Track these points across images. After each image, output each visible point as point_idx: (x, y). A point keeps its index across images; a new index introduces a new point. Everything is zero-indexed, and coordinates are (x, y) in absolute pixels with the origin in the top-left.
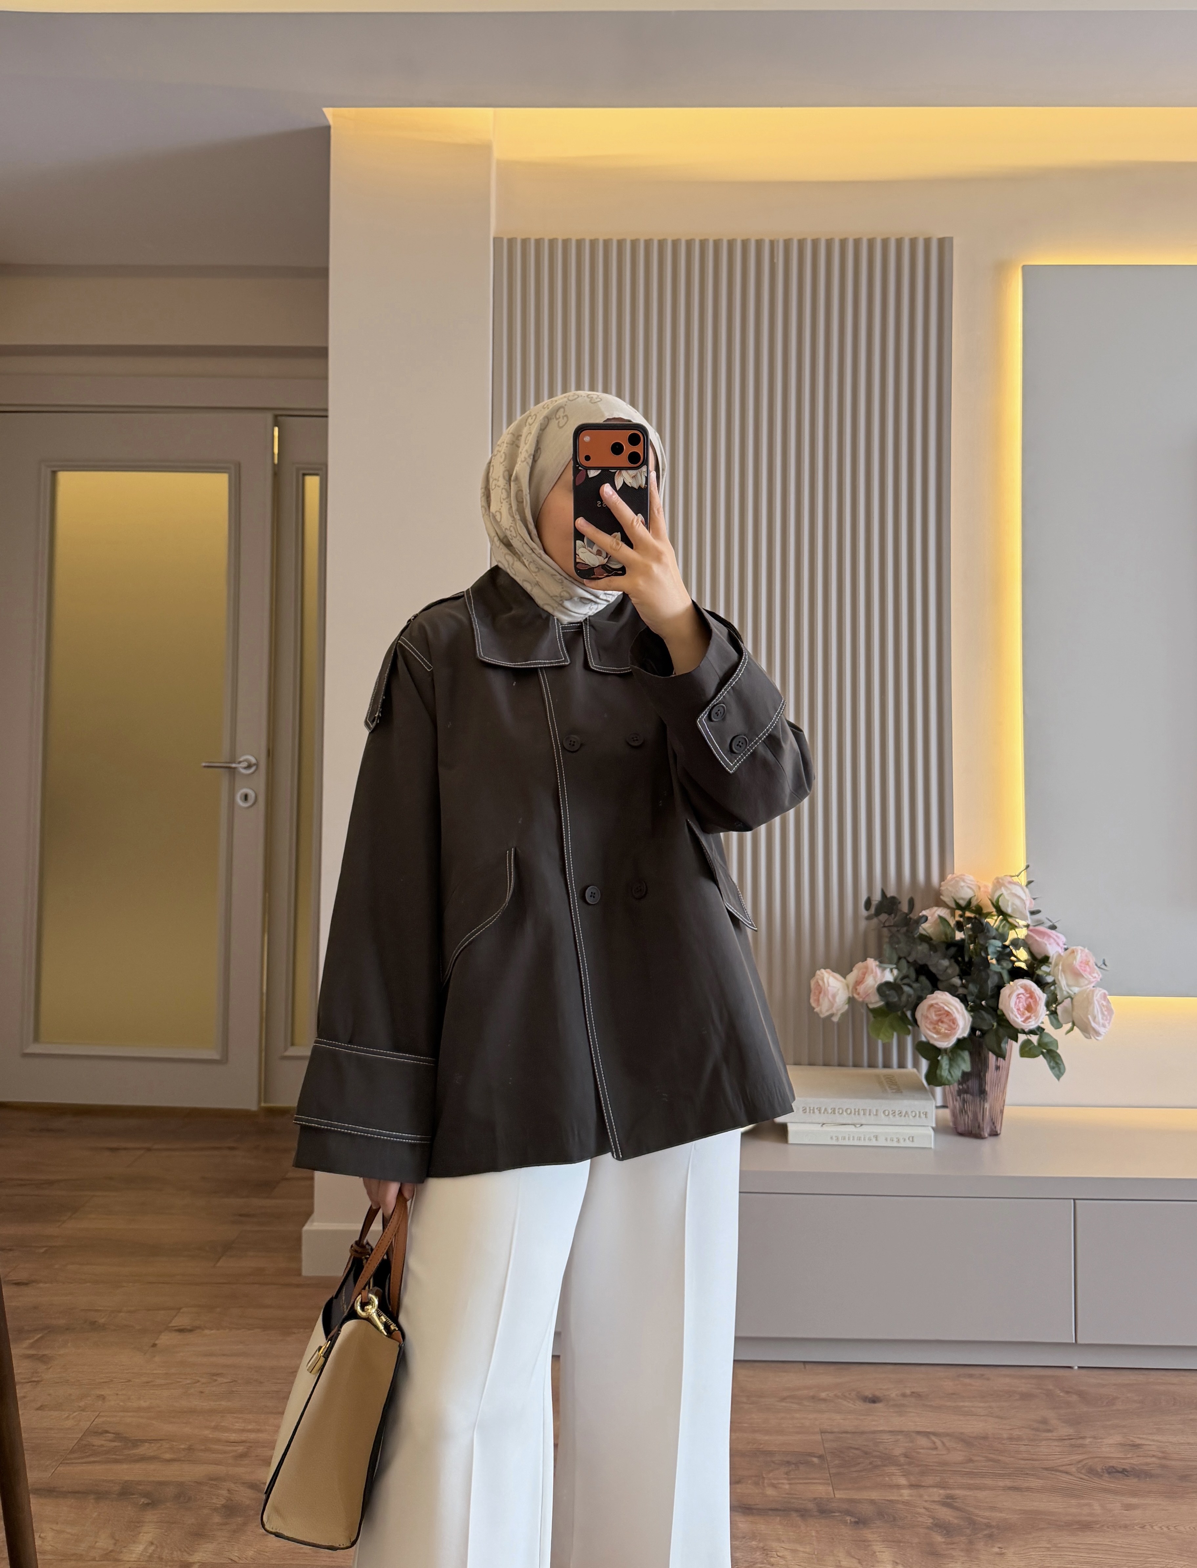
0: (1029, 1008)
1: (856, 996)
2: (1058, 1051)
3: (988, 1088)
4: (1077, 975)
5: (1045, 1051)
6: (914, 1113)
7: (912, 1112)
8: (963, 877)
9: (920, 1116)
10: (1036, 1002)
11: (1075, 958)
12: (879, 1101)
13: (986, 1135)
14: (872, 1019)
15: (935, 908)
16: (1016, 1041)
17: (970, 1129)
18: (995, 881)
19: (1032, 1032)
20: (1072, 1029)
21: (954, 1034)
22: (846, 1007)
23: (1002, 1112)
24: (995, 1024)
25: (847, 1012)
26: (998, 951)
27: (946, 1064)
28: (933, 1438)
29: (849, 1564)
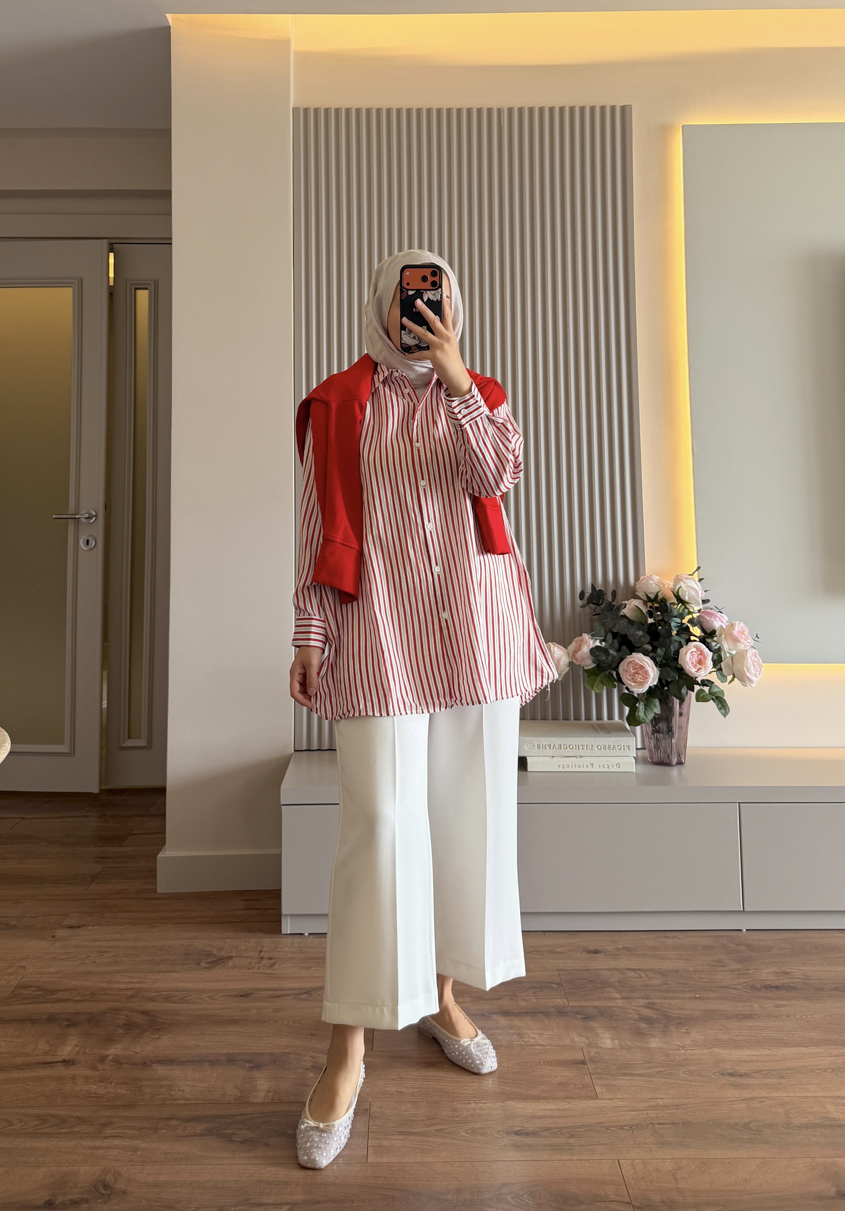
0: (700, 662)
1: (575, 661)
2: (724, 698)
3: (674, 729)
4: (736, 640)
5: (714, 697)
6: (620, 747)
7: (618, 746)
8: (652, 577)
9: (624, 749)
10: (705, 658)
11: (734, 629)
12: (593, 738)
13: (674, 764)
14: (587, 679)
15: (633, 600)
16: (693, 691)
17: (662, 760)
18: (676, 578)
19: (704, 683)
20: (732, 680)
21: (647, 682)
22: (568, 668)
23: (685, 747)
24: (677, 677)
25: (569, 671)
26: (678, 626)
27: (642, 708)
28: (639, 972)
29: (580, 1040)
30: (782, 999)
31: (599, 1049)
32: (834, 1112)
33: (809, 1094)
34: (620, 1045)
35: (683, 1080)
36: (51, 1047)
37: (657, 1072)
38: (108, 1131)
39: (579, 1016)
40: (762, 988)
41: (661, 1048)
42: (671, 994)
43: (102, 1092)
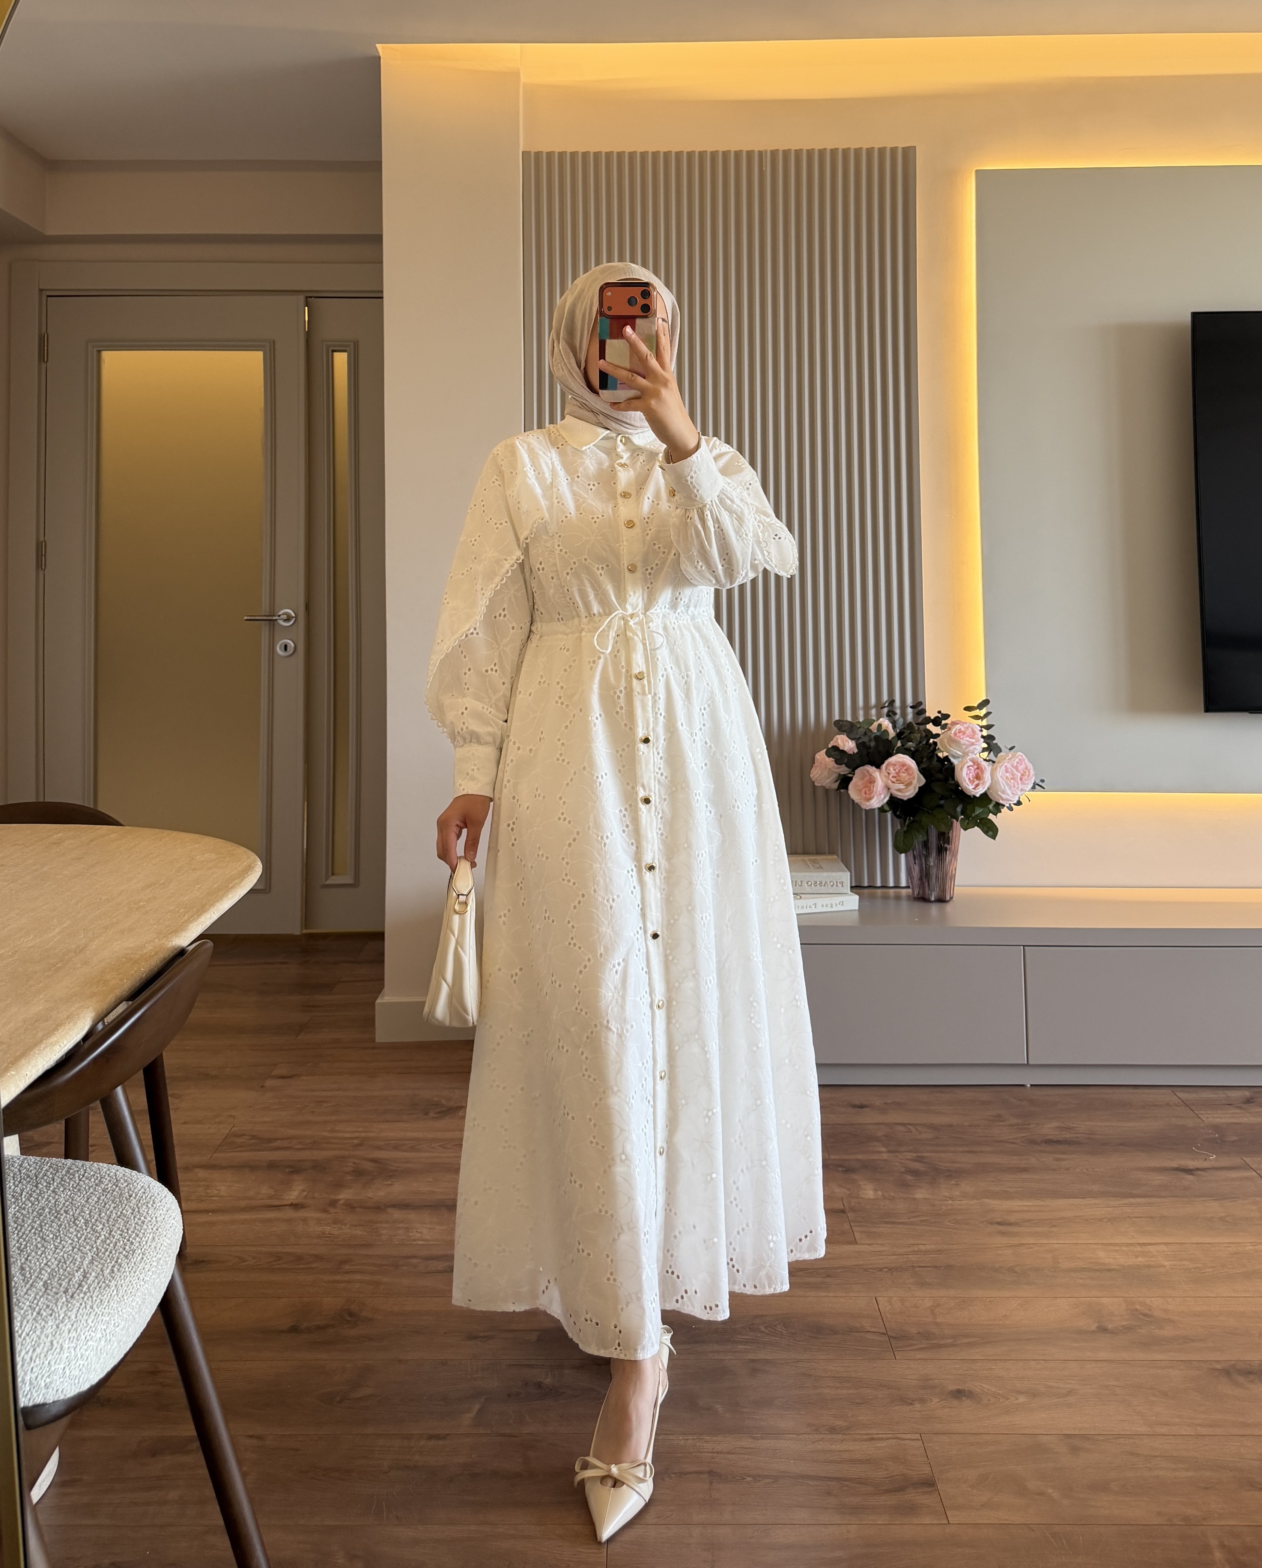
28: (910, 1127)
29: (839, 1191)
30: (1064, 1153)
31: (860, 1200)
32: (1104, 1256)
33: (1079, 1242)
34: (883, 1196)
35: (947, 1228)
36: (276, 1191)
37: (921, 1221)
38: (347, 1267)
39: (840, 1169)
40: (1041, 1142)
41: (926, 1199)
42: (942, 1148)
43: (336, 1233)
